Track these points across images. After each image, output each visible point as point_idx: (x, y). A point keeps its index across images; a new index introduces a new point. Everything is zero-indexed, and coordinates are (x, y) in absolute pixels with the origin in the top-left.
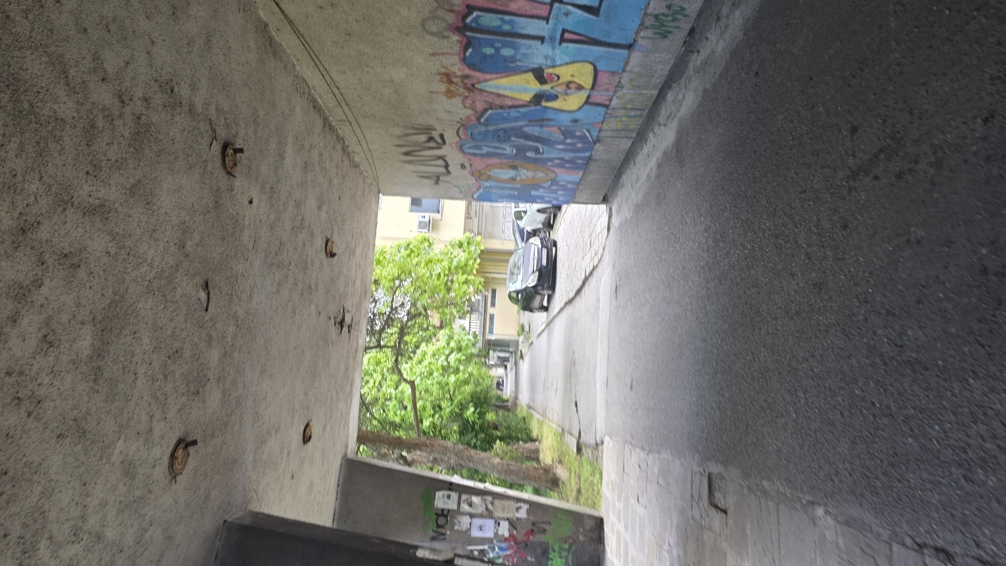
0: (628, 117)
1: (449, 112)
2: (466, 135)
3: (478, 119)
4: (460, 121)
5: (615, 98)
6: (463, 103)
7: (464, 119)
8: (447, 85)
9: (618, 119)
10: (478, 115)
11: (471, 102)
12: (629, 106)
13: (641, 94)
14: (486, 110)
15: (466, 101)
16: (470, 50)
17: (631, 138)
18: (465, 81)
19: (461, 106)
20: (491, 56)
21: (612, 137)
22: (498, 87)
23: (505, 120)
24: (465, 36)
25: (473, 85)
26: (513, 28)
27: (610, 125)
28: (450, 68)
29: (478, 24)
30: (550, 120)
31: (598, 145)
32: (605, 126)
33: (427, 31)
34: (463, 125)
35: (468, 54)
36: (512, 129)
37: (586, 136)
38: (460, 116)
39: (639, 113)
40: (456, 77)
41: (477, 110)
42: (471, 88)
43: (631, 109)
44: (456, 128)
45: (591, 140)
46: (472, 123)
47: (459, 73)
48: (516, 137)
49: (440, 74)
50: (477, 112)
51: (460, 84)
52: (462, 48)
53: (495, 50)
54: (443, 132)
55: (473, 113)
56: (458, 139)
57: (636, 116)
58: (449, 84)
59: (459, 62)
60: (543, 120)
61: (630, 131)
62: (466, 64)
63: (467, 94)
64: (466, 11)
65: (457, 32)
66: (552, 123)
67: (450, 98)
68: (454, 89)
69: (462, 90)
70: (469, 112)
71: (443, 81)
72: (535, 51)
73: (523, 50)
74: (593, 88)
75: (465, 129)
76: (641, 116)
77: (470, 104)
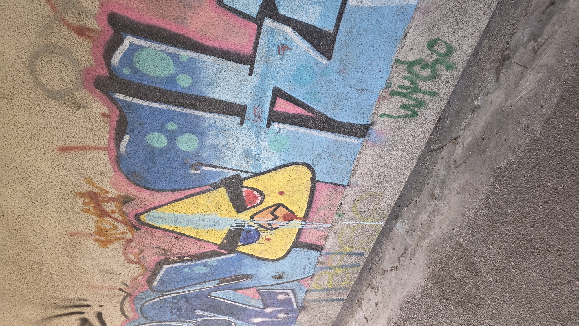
0: (343, 266)
1: (106, 272)
2: (134, 310)
3: (150, 282)
4: (123, 287)
5: (331, 235)
6: (125, 253)
7: (128, 283)
8: (96, 218)
9: (331, 271)
10: (149, 274)
11: (136, 251)
12: (347, 249)
13: (364, 227)
14: (160, 265)
15: (130, 250)
16: (127, 139)
17: (342, 300)
18: (125, 209)
19: (122, 259)
20: (163, 152)
21: (320, 301)
22: (175, 220)
23: (188, 280)
24: (114, 101)
25: (137, 217)
26: (195, 83)
27: (319, 282)
28: (96, 180)
29: (136, 71)
30: (248, 277)
31: (303, 314)
32: (314, 284)
33: (42, 87)
34: (128, 295)
35: (123, 147)
36: (197, 296)
37: (290, 300)
38: (122, 278)
39: (356, 259)
40: (110, 200)
41: (146, 265)
42: (135, 223)
43: (349, 254)
44: (120, 300)
45: (295, 306)
46: (140, 289)
47: (113, 193)
48: (202, 310)
49: (81, 195)
50: (146, 269)
51: (117, 216)
52: (113, 135)
53: (169, 139)
54: (100, 309)
55: (141, 271)
56: (123, 319)
57: (351, 266)
58: (99, 216)
59: (109, 167)
60: (238, 278)
61: (343, 289)
62: (121, 170)
63: (129, 236)
64: (109, 32)
65: (98, 92)
66: (249, 282)
67: (105, 244)
68: (108, 227)
69: (121, 228)
70: (135, 270)
71: (87, 211)
72: (231, 142)
73: (212, 139)
74: (306, 217)
75: (131, 302)
76: (358, 265)
77: (135, 255)
